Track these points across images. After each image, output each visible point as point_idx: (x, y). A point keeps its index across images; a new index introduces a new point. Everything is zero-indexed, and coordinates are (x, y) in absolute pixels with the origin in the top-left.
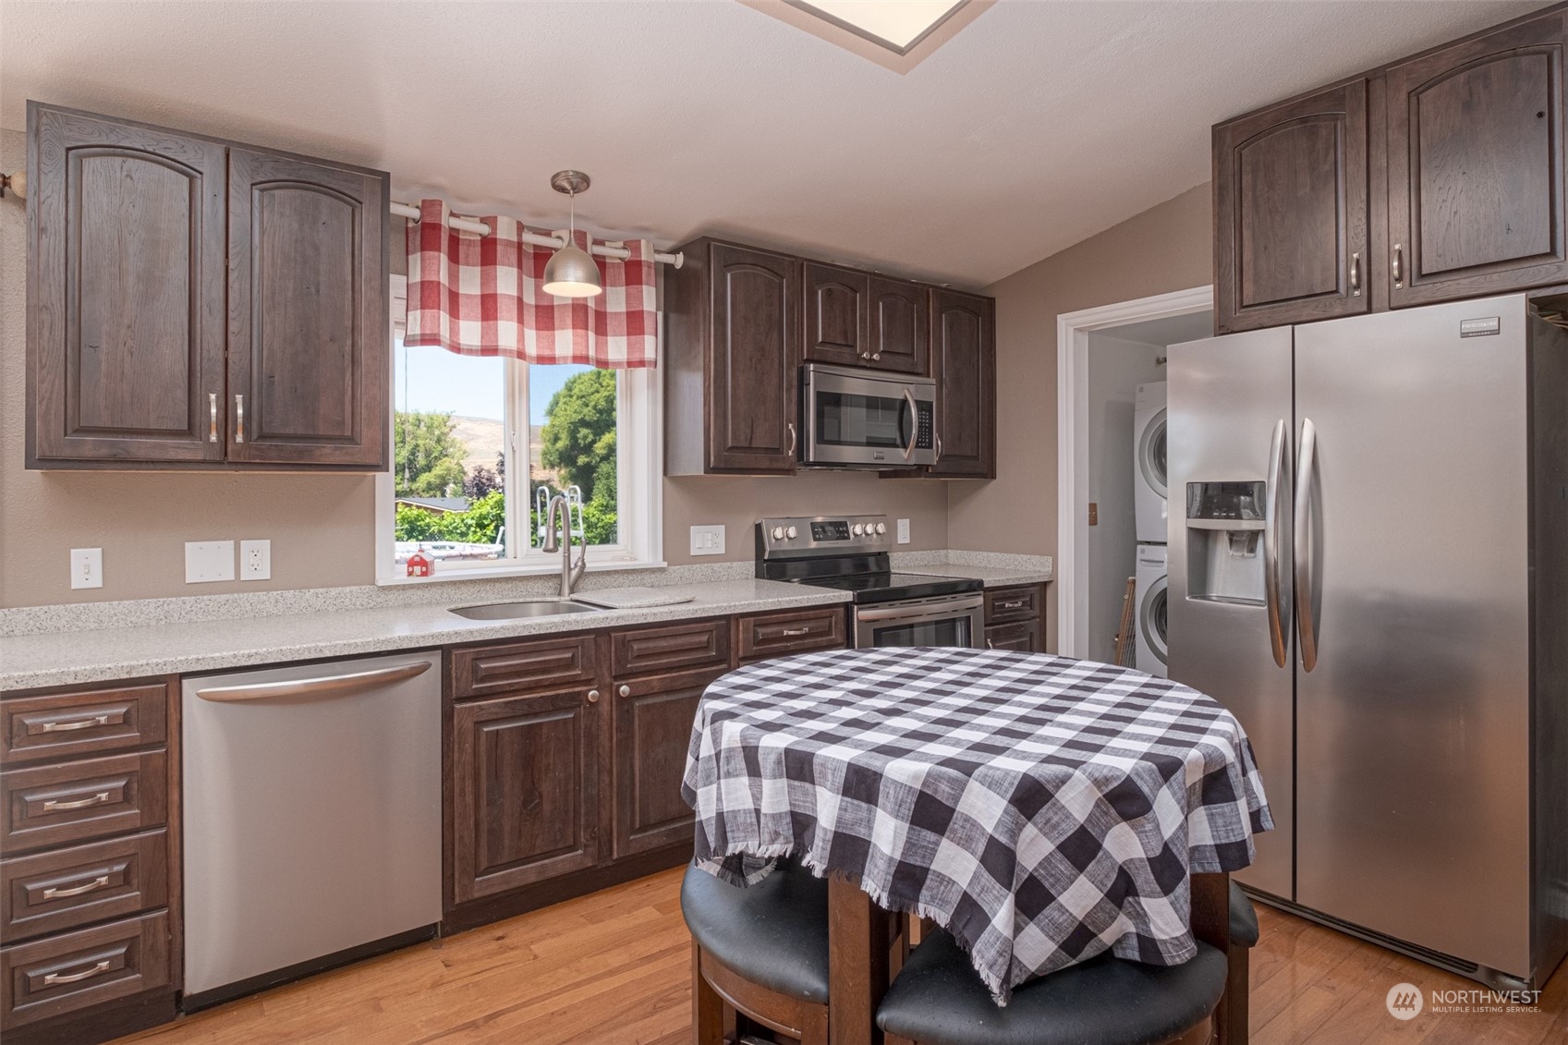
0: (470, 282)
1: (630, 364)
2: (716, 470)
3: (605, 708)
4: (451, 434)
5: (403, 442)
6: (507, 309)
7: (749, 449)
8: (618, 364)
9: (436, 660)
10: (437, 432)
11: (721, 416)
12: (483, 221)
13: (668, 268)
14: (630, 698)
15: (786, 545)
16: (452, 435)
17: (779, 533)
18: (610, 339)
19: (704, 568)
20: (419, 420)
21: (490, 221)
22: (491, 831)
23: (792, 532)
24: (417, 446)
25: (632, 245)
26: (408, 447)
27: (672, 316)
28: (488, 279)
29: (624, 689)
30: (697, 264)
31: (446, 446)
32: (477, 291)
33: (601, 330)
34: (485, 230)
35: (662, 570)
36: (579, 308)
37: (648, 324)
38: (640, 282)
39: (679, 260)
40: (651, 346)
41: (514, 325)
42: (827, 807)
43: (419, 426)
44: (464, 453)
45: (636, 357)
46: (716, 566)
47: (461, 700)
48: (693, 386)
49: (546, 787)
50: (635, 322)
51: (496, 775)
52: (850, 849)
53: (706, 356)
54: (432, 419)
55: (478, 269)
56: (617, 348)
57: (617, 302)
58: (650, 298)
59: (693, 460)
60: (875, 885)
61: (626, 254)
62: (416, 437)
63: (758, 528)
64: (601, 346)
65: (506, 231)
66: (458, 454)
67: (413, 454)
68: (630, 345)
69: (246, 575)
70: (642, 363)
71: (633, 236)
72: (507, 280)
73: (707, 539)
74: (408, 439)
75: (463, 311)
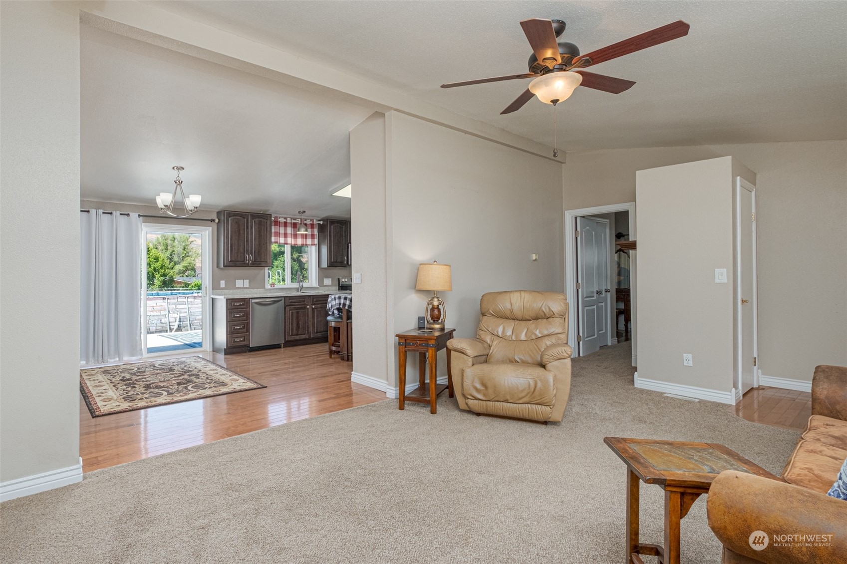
0: (282, 230)
1: (312, 245)
2: (329, 267)
3: (310, 310)
4: (190, 245)
5: (167, 249)
6: (289, 235)
7: (336, 262)
8: (309, 245)
9: (283, 299)
10: (184, 244)
11: (331, 255)
12: (285, 219)
13: (319, 224)
14: (315, 308)
15: (345, 283)
16: (192, 246)
17: (343, 280)
18: (308, 240)
19: (327, 288)
20: (174, 238)
21: (285, 218)
22: (292, 329)
23: (346, 280)
24: (173, 251)
25: (312, 220)
26: (169, 252)
27: (320, 234)
28: (285, 230)
29: (313, 307)
30: (325, 223)
31: (188, 251)
32: (283, 232)
33: (306, 238)
34: (285, 220)
35: (318, 288)
36: (302, 235)
37: (315, 236)
38: (314, 228)
39: (321, 223)
40: (316, 241)
41: (290, 239)
42: (342, 301)
43: (174, 241)
44: (198, 255)
45: (313, 244)
46: (330, 287)
47: (287, 306)
48: (324, 250)
49: (300, 323)
50: (313, 236)
51: (292, 319)
52: (344, 305)
53: (327, 241)
54: (181, 237)
55: (283, 228)
56: (309, 241)
57: (309, 232)
58: (316, 232)
59: (325, 264)
60: (347, 308)
61: (311, 222)
62: (173, 247)
63: (339, 279)
64: (306, 241)
65: (289, 220)
66: (194, 255)
67: (171, 255)
68: (312, 241)
69: (245, 286)
70: (314, 245)
71: (312, 218)
72: (289, 230)
73: (327, 281)
74: (169, 248)
75: (280, 236)
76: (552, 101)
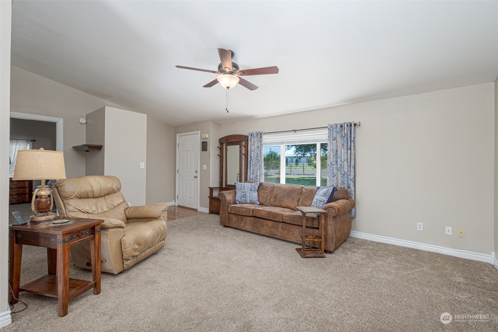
76: (227, 87)
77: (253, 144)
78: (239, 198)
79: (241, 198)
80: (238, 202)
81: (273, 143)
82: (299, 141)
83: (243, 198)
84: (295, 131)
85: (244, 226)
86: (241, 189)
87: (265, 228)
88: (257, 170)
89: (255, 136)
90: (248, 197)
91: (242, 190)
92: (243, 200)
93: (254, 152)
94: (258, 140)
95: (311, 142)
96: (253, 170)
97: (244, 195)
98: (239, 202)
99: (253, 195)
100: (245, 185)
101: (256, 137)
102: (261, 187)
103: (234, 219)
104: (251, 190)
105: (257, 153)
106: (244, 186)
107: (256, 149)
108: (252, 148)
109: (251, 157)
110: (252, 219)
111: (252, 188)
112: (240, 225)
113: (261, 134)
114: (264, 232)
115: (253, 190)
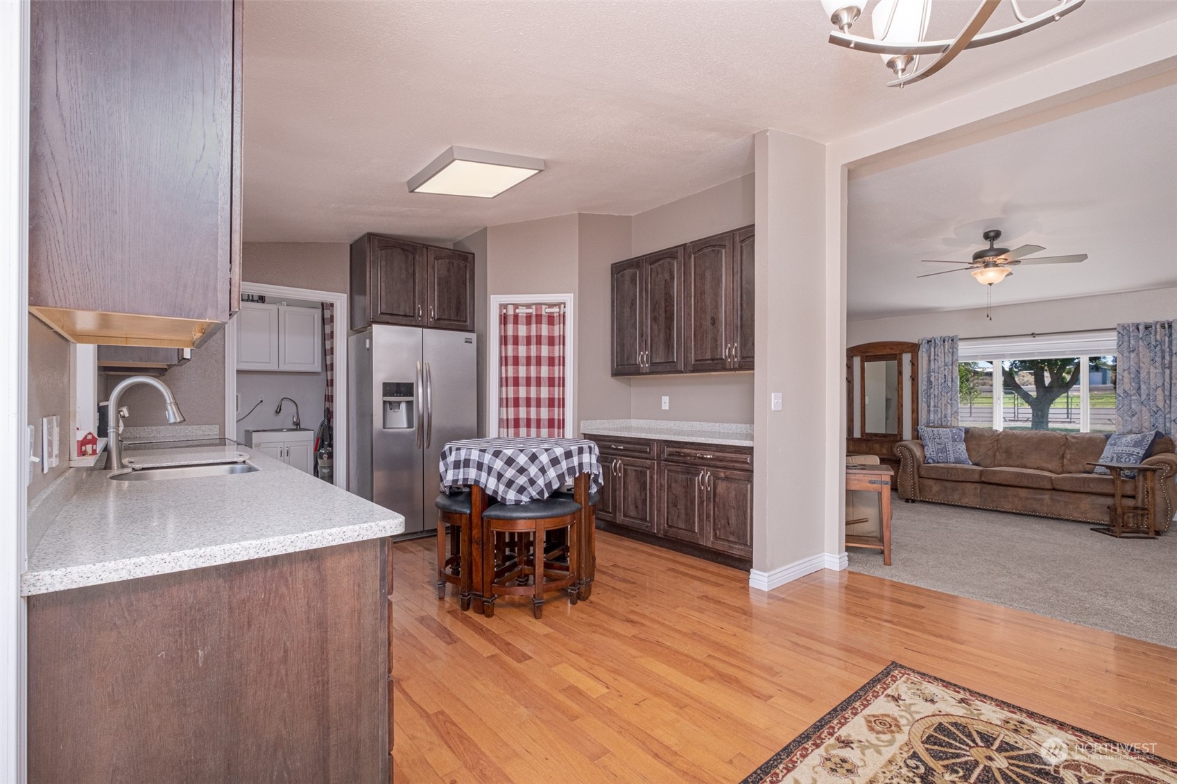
77: (935, 359)
78: (932, 453)
79: (937, 454)
80: (930, 461)
81: (977, 356)
82: (1041, 354)
83: (940, 454)
84: (1033, 335)
85: (960, 499)
86: (934, 439)
87: (1011, 500)
88: (945, 405)
89: (939, 344)
90: (951, 452)
91: (937, 440)
92: (941, 458)
93: (937, 374)
94: (946, 351)
95: (1069, 354)
96: (935, 407)
97: (942, 449)
98: (934, 461)
99: (959, 449)
100: (941, 432)
101: (942, 347)
102: (969, 435)
103: (936, 488)
104: (954, 440)
105: (945, 375)
106: (939, 434)
107: (942, 369)
108: (932, 367)
109: (930, 382)
110: (979, 486)
111: (956, 437)
112: (950, 497)
113: (952, 340)
114: (1008, 507)
115: (958, 440)
